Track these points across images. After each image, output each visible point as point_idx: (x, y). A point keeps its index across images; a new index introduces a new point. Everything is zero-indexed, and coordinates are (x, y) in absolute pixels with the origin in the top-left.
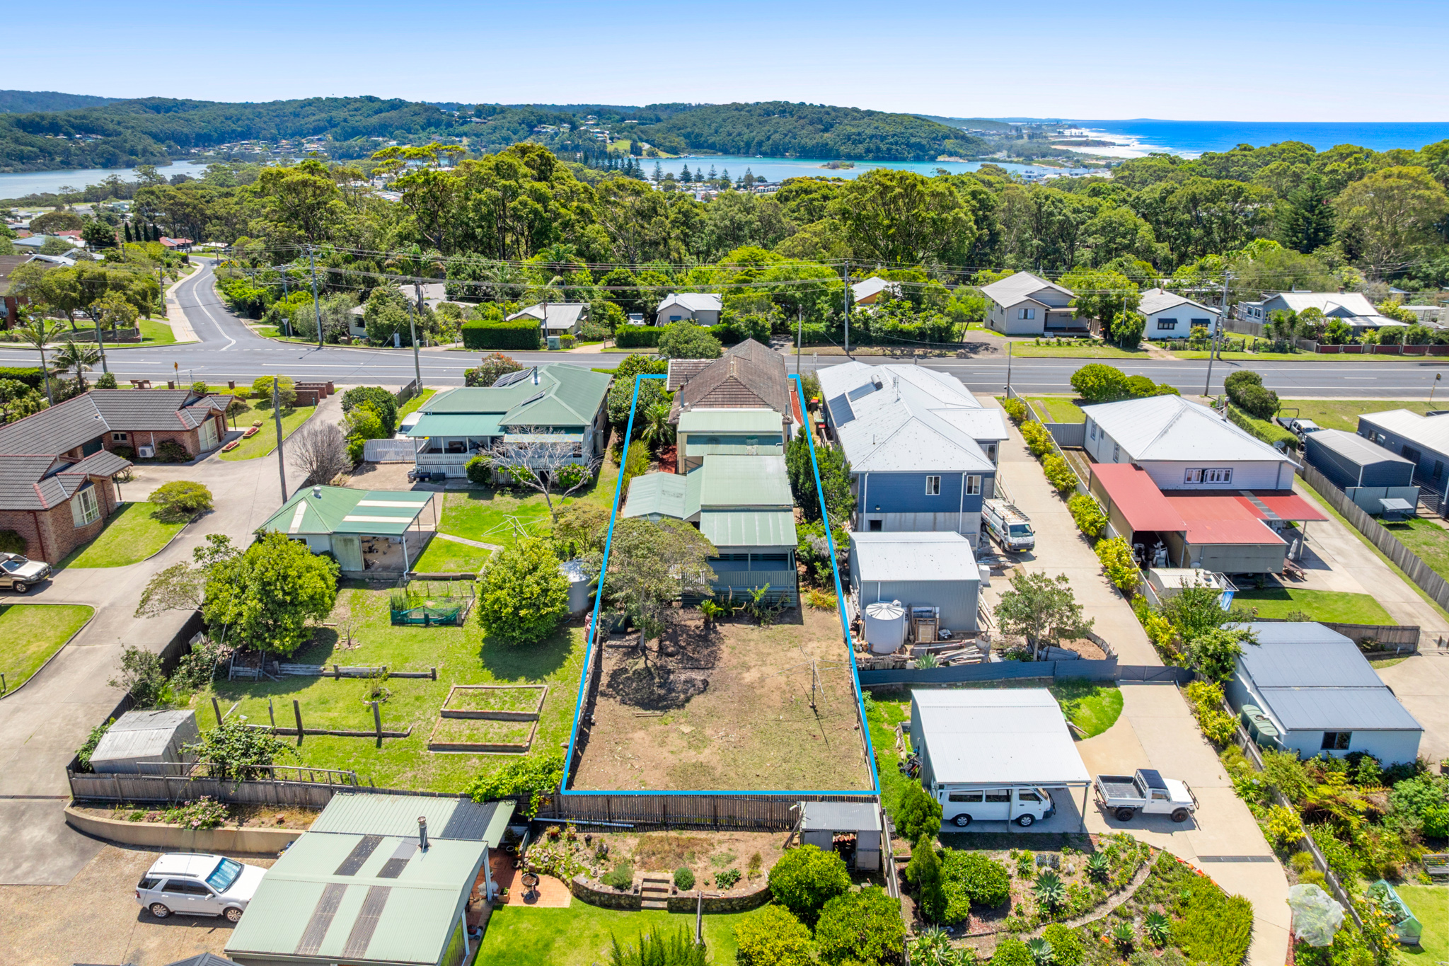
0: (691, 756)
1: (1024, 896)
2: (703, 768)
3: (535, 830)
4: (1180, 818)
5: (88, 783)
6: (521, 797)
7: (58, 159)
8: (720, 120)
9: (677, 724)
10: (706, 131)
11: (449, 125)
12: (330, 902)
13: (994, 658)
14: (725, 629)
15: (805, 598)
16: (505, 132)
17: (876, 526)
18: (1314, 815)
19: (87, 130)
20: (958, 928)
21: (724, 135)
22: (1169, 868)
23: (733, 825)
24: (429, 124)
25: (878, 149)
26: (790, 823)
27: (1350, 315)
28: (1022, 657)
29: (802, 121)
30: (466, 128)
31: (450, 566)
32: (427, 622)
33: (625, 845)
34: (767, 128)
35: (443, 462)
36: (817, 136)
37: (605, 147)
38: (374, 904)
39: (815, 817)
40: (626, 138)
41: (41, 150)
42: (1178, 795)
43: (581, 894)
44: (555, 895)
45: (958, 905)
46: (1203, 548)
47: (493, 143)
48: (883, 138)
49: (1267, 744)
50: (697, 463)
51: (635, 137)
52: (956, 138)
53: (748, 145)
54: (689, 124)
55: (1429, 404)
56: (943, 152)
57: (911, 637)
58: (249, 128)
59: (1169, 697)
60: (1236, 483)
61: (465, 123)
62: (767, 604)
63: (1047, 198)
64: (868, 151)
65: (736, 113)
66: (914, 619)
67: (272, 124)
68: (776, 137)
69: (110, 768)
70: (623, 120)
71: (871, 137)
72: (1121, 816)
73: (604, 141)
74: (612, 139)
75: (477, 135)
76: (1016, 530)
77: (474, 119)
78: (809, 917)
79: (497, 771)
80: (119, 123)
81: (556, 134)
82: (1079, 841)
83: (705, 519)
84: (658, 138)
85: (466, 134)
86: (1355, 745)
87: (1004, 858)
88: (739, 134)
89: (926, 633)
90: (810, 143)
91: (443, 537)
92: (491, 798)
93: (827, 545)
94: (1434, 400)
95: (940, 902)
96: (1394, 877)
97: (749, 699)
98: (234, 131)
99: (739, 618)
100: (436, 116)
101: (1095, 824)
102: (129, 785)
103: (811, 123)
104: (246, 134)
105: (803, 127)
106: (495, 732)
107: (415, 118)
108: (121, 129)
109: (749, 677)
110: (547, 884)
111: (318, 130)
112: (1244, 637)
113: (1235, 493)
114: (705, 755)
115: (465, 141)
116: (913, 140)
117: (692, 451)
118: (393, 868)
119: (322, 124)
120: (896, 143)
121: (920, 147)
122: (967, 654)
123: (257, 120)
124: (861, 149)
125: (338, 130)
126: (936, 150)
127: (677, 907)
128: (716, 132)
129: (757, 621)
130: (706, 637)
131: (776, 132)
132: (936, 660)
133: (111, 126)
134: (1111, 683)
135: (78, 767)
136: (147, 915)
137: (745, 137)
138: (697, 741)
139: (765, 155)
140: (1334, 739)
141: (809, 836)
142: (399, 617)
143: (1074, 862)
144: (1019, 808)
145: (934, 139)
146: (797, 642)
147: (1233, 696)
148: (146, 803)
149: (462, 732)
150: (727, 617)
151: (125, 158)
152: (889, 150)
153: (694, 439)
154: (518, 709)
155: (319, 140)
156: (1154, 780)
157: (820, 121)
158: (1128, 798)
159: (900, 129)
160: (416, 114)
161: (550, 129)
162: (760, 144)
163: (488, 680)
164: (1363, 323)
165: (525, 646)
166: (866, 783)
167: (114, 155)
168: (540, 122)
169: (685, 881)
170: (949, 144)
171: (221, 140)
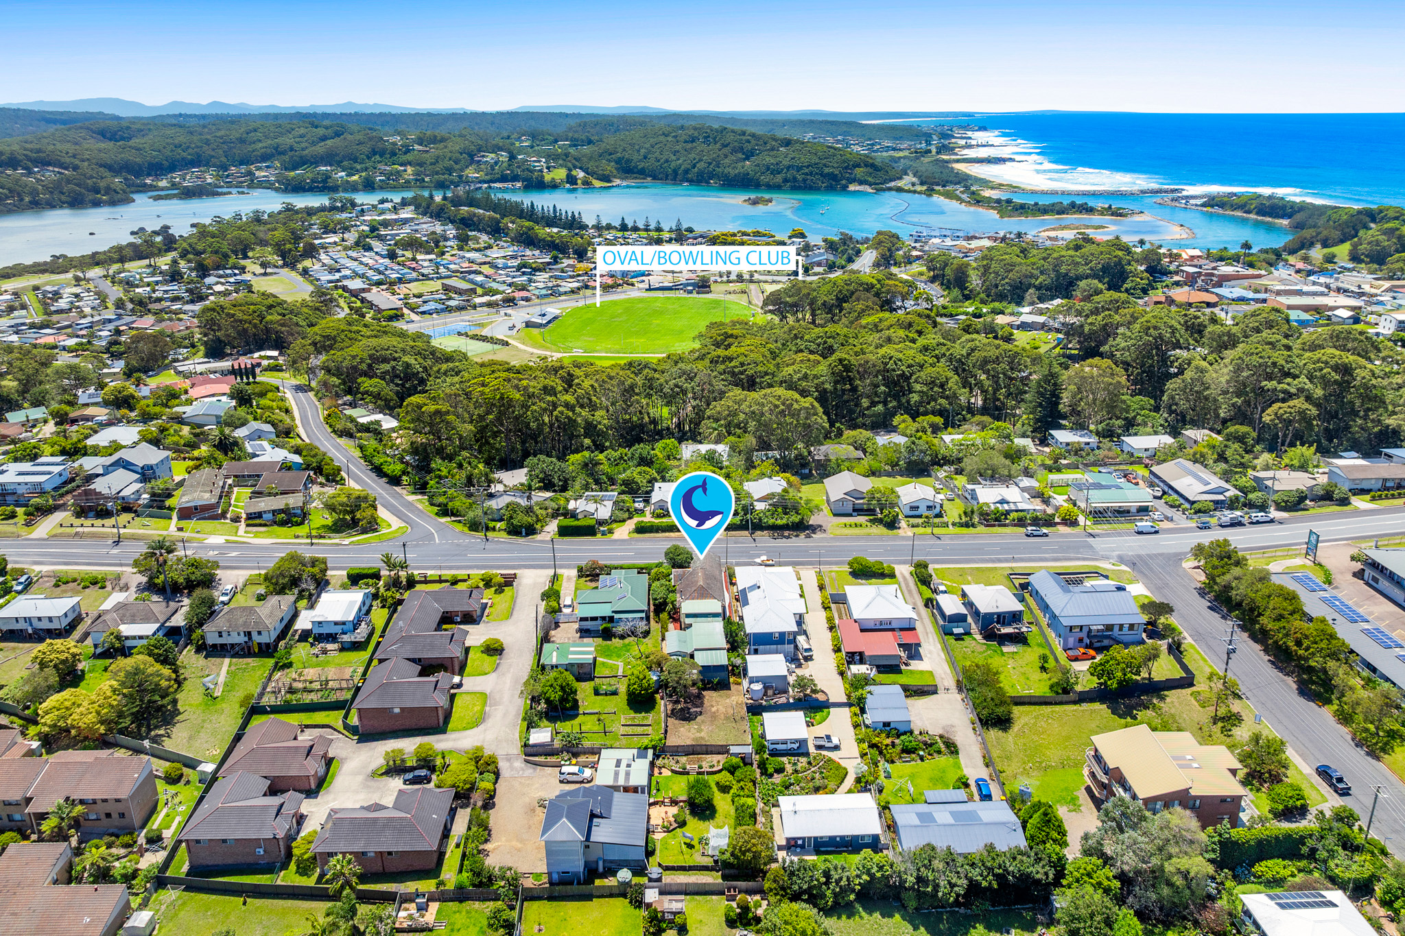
0: (698, 735)
1: (789, 768)
2: (702, 738)
3: (658, 757)
4: (837, 748)
5: (529, 750)
6: (654, 748)
7: (27, 199)
8: (648, 146)
9: (693, 725)
10: (636, 157)
11: (393, 154)
12: (617, 774)
13: (791, 701)
14: (704, 693)
15: (732, 680)
16: (447, 163)
17: (756, 652)
18: (872, 746)
19: (45, 163)
20: (771, 776)
21: (652, 160)
22: (830, 760)
23: (712, 753)
24: (374, 153)
25: (795, 179)
26: (727, 752)
27: (1008, 503)
28: (800, 700)
29: (725, 150)
30: (409, 157)
31: (607, 672)
32: (606, 694)
33: (683, 759)
34: (693, 155)
35: (588, 624)
36: (740, 164)
37: (543, 177)
38: (628, 774)
39: (733, 750)
40: (561, 166)
41: (10, 191)
42: (835, 741)
43: (673, 771)
44: (666, 773)
45: (771, 770)
46: (871, 657)
47: (437, 173)
48: (799, 169)
49: (867, 727)
50: (690, 625)
51: (570, 165)
52: (866, 166)
53: (675, 172)
54: (620, 150)
55: (1011, 568)
56: (853, 181)
57: (765, 694)
58: (199, 156)
59: (846, 711)
60: (894, 625)
61: (408, 151)
62: (718, 683)
63: (891, 358)
64: (786, 180)
65: (662, 138)
66: (766, 688)
67: (221, 152)
68: (701, 165)
69: (534, 746)
70: (556, 141)
71: (788, 168)
72: (819, 747)
73: (541, 171)
74: (548, 168)
75: (421, 164)
76: (807, 650)
77: (417, 147)
78: (732, 773)
79: (646, 741)
80: (74, 156)
81: (496, 163)
82: (807, 754)
83: (696, 653)
84: (591, 165)
85: (410, 163)
86: (892, 726)
87: (785, 759)
88: (667, 161)
89: (770, 692)
90: (733, 172)
91: (599, 659)
92: (646, 748)
93: (738, 661)
94: (1014, 565)
95: (766, 769)
96: (893, 762)
97: (714, 717)
98: (183, 159)
99: (709, 689)
100: (380, 145)
101: (812, 750)
102: (541, 750)
103: (734, 151)
104: (197, 161)
105: (726, 156)
106: (639, 730)
107: (361, 147)
108: (77, 162)
109: (714, 709)
110: (663, 770)
111: (264, 158)
112: (870, 692)
113: (893, 630)
114: (702, 734)
115: (410, 170)
116: (826, 170)
117: (688, 621)
118: (629, 766)
119: (269, 151)
120: (811, 174)
121: (833, 177)
122: (783, 700)
123: (205, 148)
124: (779, 179)
125: (287, 158)
126: (848, 179)
127: (699, 773)
128: (645, 157)
129: (715, 690)
130: (699, 696)
131: (700, 160)
132: (772, 702)
133: (68, 160)
134: (828, 707)
135: (525, 745)
136: (561, 782)
137: (673, 165)
138: (700, 730)
139: (691, 181)
140: (886, 724)
141: (732, 755)
142: (597, 693)
143: (803, 760)
144: (790, 746)
145: (846, 168)
146: (728, 697)
147: (863, 711)
148: (547, 755)
149: (630, 730)
150: (705, 689)
151: (91, 196)
152: (805, 180)
153: (688, 616)
154: (645, 722)
155: (267, 167)
156: (828, 737)
157: (741, 149)
158: (822, 743)
159: (815, 160)
160: (360, 143)
161: (490, 157)
162: (687, 171)
163: (632, 714)
164: (1013, 507)
165: (640, 703)
166: (749, 741)
167: (80, 194)
168: (479, 150)
169: (700, 767)
170: (859, 172)
171: (172, 168)
